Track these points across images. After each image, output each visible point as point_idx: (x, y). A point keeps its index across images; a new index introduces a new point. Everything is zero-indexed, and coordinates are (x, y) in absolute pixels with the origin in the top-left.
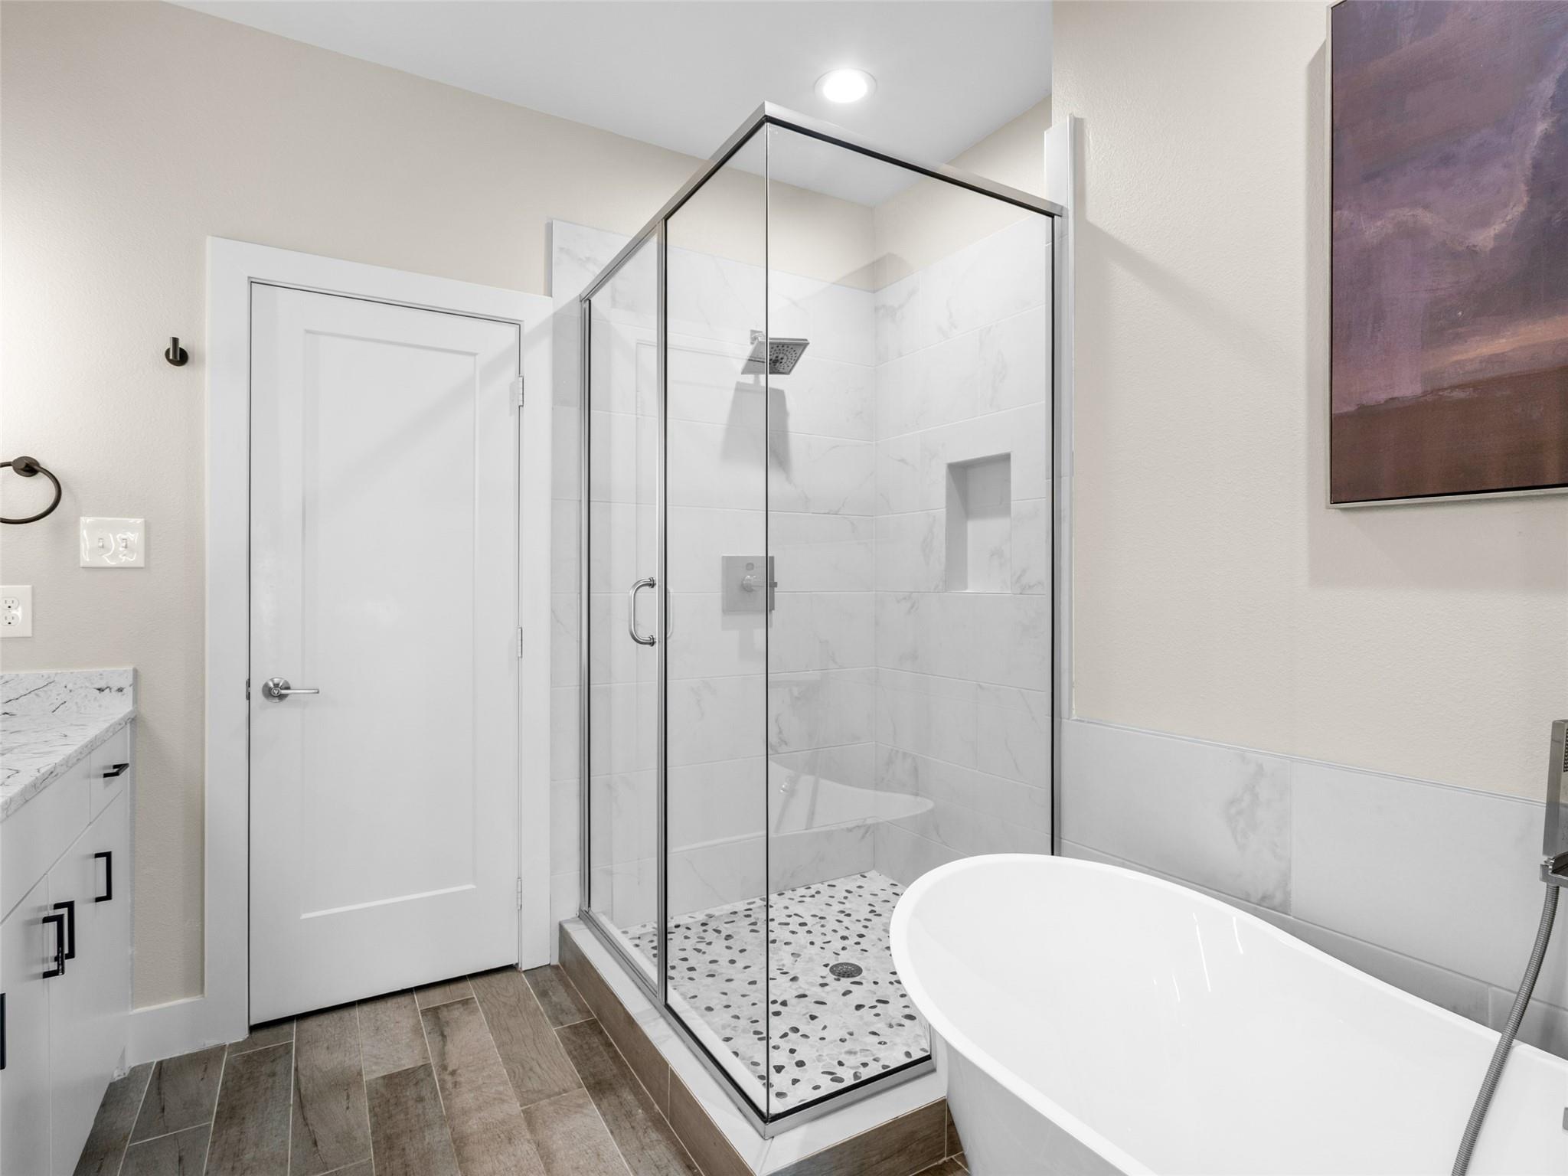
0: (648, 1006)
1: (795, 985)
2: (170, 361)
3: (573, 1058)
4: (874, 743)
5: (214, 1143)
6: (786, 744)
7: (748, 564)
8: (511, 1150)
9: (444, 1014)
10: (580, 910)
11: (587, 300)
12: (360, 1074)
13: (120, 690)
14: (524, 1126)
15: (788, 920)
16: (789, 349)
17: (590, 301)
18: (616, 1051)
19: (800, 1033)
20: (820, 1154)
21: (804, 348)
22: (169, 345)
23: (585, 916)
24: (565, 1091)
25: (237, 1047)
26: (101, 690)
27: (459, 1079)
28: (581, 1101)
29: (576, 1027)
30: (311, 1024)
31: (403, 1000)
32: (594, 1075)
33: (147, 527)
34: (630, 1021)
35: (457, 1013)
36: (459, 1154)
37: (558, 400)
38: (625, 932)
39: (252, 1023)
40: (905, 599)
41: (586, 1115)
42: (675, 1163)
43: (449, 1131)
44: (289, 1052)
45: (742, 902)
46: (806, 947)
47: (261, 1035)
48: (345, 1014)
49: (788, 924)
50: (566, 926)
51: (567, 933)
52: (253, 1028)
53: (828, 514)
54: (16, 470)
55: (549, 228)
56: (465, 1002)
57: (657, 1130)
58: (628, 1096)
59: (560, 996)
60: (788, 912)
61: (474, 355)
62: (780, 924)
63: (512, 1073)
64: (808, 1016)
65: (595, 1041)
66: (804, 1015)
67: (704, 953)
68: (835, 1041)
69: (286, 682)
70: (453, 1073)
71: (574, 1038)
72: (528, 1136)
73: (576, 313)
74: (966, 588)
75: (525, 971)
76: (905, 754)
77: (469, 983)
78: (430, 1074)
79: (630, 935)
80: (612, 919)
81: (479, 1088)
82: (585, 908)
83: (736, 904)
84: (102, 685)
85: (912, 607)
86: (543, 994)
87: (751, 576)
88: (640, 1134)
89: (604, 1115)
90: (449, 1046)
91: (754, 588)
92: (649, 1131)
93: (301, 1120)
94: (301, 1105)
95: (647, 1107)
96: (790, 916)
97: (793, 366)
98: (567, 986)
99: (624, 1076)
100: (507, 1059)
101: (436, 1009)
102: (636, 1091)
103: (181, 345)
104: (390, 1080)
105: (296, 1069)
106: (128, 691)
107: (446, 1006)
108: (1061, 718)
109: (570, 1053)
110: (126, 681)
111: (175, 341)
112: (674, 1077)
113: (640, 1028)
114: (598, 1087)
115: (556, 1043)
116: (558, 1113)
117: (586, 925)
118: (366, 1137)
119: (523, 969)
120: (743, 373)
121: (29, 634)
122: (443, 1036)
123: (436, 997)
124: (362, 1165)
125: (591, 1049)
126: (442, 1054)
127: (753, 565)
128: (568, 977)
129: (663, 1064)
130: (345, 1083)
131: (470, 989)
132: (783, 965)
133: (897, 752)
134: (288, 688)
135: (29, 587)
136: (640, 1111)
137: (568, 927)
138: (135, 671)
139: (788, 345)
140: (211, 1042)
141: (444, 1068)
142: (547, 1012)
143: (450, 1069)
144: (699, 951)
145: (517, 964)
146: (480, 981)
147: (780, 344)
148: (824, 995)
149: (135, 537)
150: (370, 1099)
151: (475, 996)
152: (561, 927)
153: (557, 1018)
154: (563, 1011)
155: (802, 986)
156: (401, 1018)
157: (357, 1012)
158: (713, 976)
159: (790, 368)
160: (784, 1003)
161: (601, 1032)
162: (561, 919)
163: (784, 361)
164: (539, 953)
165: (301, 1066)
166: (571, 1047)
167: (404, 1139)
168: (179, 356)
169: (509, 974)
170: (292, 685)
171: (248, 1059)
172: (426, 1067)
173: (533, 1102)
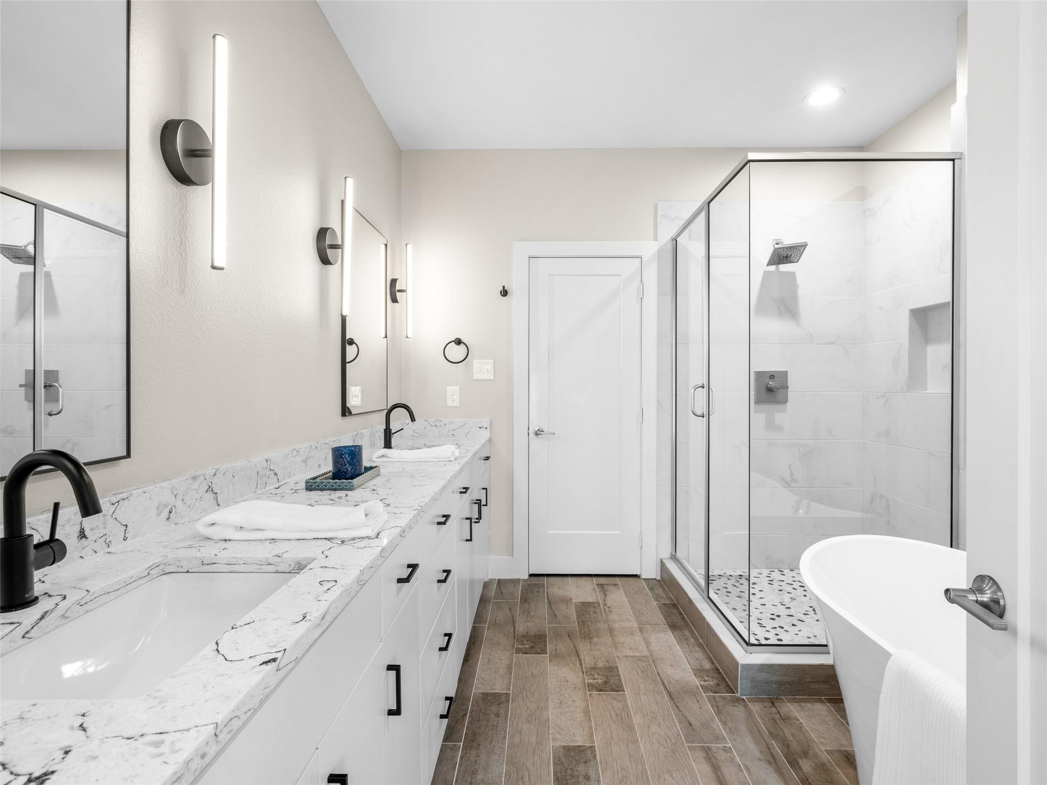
0: (700, 597)
1: (788, 610)
2: (502, 296)
3: (663, 615)
4: (862, 488)
5: (520, 607)
6: (796, 482)
7: (771, 376)
8: (632, 637)
9: (606, 587)
10: (672, 555)
11: (675, 240)
12: (571, 599)
13: (486, 428)
14: (638, 631)
15: (793, 583)
16: (795, 249)
17: (676, 241)
18: (684, 617)
19: (784, 629)
20: (775, 665)
21: (805, 247)
22: (502, 289)
23: (674, 558)
24: (658, 624)
25: (524, 580)
26: (480, 428)
27: (611, 610)
28: (665, 630)
29: (666, 604)
30: (552, 579)
31: (589, 579)
32: (672, 623)
33: (494, 363)
34: (690, 601)
35: (611, 588)
36: (610, 633)
37: (660, 293)
38: (696, 571)
39: (530, 573)
40: (882, 396)
41: (666, 635)
42: (706, 660)
43: (607, 625)
44: (544, 586)
45: (766, 570)
46: (800, 597)
47: (534, 578)
48: (565, 579)
49: (792, 585)
50: (664, 560)
51: (664, 563)
52: (531, 575)
53: (827, 344)
54: (455, 343)
55: (656, 206)
56: (615, 585)
57: (699, 647)
58: (687, 633)
59: (659, 591)
60: (794, 579)
61: (620, 275)
62: (787, 583)
63: (635, 614)
64: (791, 624)
65: (675, 611)
66: (789, 623)
67: (738, 587)
68: (804, 637)
69: (542, 429)
70: (609, 607)
71: (664, 608)
72: (640, 635)
73: (670, 247)
74: (927, 390)
75: (643, 579)
76: (881, 496)
77: (617, 579)
78: (599, 606)
79: (698, 572)
80: (689, 562)
81: (620, 615)
82: (674, 553)
83: (763, 570)
84: (481, 426)
85: (886, 402)
86: (651, 589)
87: (773, 382)
88: (691, 647)
89: (675, 637)
90: (608, 598)
91: (774, 389)
92: (696, 647)
93: (550, 608)
94: (550, 603)
95: (696, 639)
96: (795, 581)
97: (800, 258)
98: (663, 589)
99: (687, 626)
100: (633, 608)
101: (602, 584)
102: (692, 632)
103: (506, 288)
104: (583, 603)
105: (547, 592)
106: (489, 429)
107: (607, 584)
108: (959, 470)
109: (661, 612)
110: (488, 425)
111: (504, 287)
112: (708, 624)
113: (695, 605)
114: (673, 627)
115: (656, 607)
116: (654, 631)
117: (674, 561)
118: (574, 618)
119: (643, 578)
120: (767, 265)
121: (459, 405)
122: (605, 594)
123: (603, 581)
124: (573, 627)
125: (672, 613)
126: (605, 600)
127: (774, 376)
128: (665, 586)
129: (703, 619)
130: (567, 601)
131: (618, 580)
132: (784, 602)
133: (877, 494)
134: (543, 432)
135: (458, 387)
136: (692, 639)
137: (665, 561)
138: (491, 421)
139: (794, 247)
140: (515, 577)
141: (606, 605)
142: (652, 596)
143: (608, 606)
144: (735, 586)
145: (640, 575)
146: (622, 579)
147: (788, 247)
148: (805, 618)
149: (490, 367)
150: (576, 608)
151: (619, 583)
152: (662, 562)
153: (657, 599)
154: (660, 597)
155: (792, 612)
156: (589, 584)
157: (569, 579)
158: (740, 597)
159: (798, 259)
160: (779, 616)
161: (678, 608)
162: (662, 557)
163: (792, 256)
164: (650, 571)
165: (548, 591)
166: (663, 611)
167: (589, 623)
168: (504, 293)
169: (636, 579)
170: (544, 430)
171: (529, 585)
172: (598, 603)
173: (643, 625)
